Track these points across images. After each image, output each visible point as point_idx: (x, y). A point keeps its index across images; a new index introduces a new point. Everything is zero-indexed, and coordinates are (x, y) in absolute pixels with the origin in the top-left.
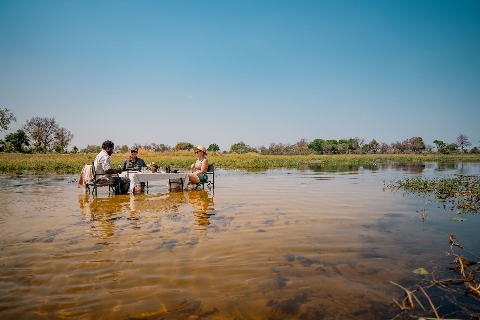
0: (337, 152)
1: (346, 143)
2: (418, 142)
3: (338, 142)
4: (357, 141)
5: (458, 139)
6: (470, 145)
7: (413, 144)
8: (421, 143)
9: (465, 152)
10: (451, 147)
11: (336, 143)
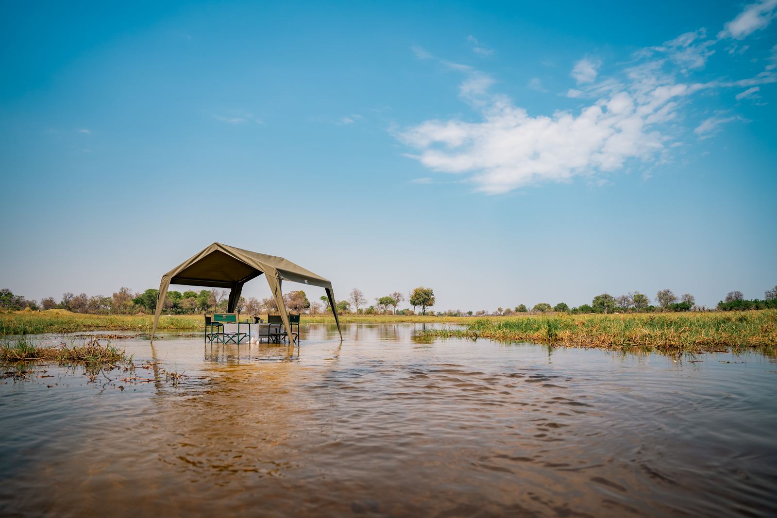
0: (180, 310)
1: (196, 297)
2: (300, 298)
3: (183, 295)
4: (215, 295)
5: (351, 294)
6: (365, 303)
7: (294, 301)
8: (304, 299)
9: (360, 312)
10: (342, 306)
11: (180, 297)
